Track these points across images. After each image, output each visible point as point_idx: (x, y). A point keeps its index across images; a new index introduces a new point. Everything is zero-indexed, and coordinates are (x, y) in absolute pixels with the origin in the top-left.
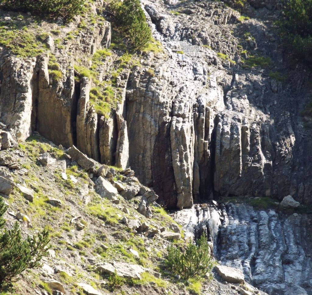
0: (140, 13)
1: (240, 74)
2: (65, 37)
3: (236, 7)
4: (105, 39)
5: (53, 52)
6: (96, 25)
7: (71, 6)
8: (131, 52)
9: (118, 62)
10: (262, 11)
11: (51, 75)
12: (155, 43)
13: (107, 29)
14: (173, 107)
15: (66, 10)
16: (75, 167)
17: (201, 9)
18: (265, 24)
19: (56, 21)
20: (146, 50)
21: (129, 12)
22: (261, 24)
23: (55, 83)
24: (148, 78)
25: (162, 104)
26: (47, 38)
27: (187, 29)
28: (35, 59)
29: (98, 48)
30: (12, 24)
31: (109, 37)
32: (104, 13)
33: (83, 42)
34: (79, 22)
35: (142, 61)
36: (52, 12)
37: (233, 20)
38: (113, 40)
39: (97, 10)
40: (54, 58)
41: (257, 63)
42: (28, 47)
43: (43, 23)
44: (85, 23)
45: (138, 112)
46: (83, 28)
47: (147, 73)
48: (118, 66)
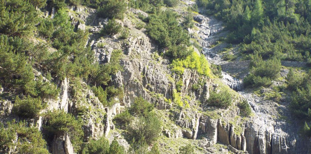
0: (248, 105)
1: (279, 122)
2: (226, 113)
3: (276, 102)
4: (238, 113)
5: (223, 117)
6: (235, 109)
7: (227, 103)
8: (246, 117)
9: (242, 120)
10: (284, 103)
11: (222, 124)
12: (253, 113)
13: (238, 110)
14: (259, 132)
15: (226, 105)
16: (230, 151)
17: (266, 103)
18: (285, 106)
19: (223, 108)
20: (250, 116)
21: (244, 105)
22: (284, 106)
23: (223, 127)
24: (251, 124)
25: (255, 132)
26: (221, 113)
27: (262, 109)
28: (217, 120)
29: (236, 116)
30: (210, 110)
31: (239, 112)
32: (237, 105)
33: (231, 114)
34: (230, 108)
35: (249, 119)
36: (222, 106)
37: (276, 106)
38: (240, 113)
39: (235, 105)
40: (223, 119)
41: (284, 118)
42: (215, 116)
43: (219, 109)
44: (232, 108)
45: (248, 134)
46: (231, 110)
47: (251, 123)
48: (242, 121)
